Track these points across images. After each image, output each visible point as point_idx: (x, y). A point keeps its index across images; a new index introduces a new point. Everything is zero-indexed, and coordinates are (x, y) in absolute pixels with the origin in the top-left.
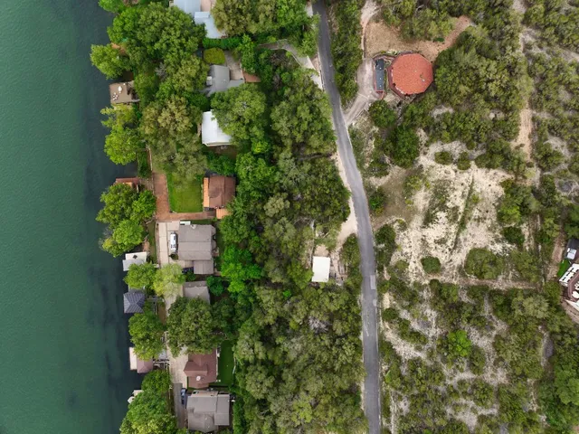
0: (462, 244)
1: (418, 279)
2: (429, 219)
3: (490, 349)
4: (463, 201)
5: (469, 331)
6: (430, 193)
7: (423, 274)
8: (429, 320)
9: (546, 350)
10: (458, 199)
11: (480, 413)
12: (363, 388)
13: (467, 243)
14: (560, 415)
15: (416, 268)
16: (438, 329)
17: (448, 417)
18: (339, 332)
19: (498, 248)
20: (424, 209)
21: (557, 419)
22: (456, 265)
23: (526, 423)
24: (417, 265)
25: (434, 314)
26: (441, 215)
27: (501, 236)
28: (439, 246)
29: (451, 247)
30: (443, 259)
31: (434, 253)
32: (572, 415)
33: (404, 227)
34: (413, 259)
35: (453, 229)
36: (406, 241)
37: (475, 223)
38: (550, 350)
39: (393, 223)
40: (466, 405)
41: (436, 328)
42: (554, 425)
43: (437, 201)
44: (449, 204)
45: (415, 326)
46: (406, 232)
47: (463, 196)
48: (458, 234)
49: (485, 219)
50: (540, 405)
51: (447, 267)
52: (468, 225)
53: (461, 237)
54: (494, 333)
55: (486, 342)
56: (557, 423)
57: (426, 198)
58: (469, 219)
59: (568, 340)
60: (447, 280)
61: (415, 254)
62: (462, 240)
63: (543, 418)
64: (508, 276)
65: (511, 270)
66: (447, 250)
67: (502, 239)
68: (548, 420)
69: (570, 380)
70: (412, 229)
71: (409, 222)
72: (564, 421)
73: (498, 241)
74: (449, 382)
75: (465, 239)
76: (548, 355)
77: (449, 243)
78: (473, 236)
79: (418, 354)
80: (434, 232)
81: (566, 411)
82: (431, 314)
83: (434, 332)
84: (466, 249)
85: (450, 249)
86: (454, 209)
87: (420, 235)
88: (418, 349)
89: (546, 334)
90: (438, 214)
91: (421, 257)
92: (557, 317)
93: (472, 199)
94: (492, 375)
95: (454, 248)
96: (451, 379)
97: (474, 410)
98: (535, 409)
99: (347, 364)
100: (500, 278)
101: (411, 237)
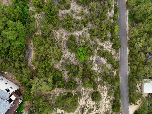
0: (79, 111)
1: (103, 87)
3: (63, 51)
5: (75, 61)
7: (100, 91)
8: (96, 65)
9: (30, 54)
11: (69, 10)
12: (127, 23)
14: (21, 11)
15: (104, 93)
16: (91, 60)
17: (86, 8)
18: (143, 54)
19: (59, 111)
21: (22, 9)
22: (83, 99)
23: (42, 5)
24: (103, 95)
25: (94, 68)
28: (92, 107)
29: (86, 108)
30: (90, 101)
31: (94, 103)
32: (13, 13)
34: (105, 98)
36: (107, 106)
38: (27, 54)
40: (77, 15)
41: (93, 61)
42: (24, 5)
45: (104, 61)
50: (34, 18)
51: (87, 96)
54: (61, 61)
55: (66, 55)
56: (23, 6)
59: (17, 64)
61: (103, 100)
63: (31, 9)
64: (54, 96)
65: (51, 100)
66: (88, 107)
68: (28, 8)
69: (15, 38)
72: (18, 7)
74: (86, 29)
76: (28, 51)
77: (87, 111)
79: (102, 44)
81: (18, 15)
82: (95, 68)
83: (94, 58)
85: (87, 107)
88: (102, 47)
89: (30, 64)
92: (25, 80)
94: (62, 35)
96: (85, 31)
97: (72, 12)
98: (36, 15)
99: (140, 37)
100: (58, 94)
101: (104, 108)
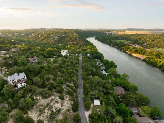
1: (66, 96)
2: (59, 111)
4: (45, 111)
6: (56, 119)
10: (47, 112)
15: (66, 98)
19: (38, 98)
20: (60, 114)
22: (54, 96)
26: (54, 110)
27: (36, 101)
28: (58, 101)
31: (60, 100)
33: (68, 110)
34: (67, 100)
35: (52, 104)
36: (68, 106)
37: (43, 105)
39: (72, 112)
41: (63, 87)
43: (54, 115)
44: (51, 112)
46: (68, 108)
47: (45, 112)
48: (51, 103)
49: (39, 106)
51: (57, 96)
52: (46, 104)
53: (50, 102)
55: (51, 81)
57: (58, 117)
58: (45, 106)
60: (57, 94)
61: (66, 102)
64: (39, 91)
66: (56, 99)
67: (36, 100)
70: (66, 109)
71: (66, 111)
73: (37, 100)
75: (48, 101)
78: (45, 102)
80: (58, 106)
84: (49, 99)
86: (49, 110)
87: (63, 107)
88: (68, 85)
90: (55, 111)
91: (64, 100)
93: (41, 111)
94: (52, 77)
95: (53, 100)
101: (66, 107)
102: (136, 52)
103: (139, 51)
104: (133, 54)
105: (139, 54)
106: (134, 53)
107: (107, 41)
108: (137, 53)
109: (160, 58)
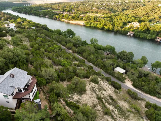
4: (110, 109)
6: (124, 109)
13: (90, 93)
20: (118, 102)
33: (116, 92)
34: (102, 82)
35: (101, 95)
36: (110, 87)
37: (95, 103)
39: (120, 92)
46: (113, 90)
47: (113, 111)
48: (97, 94)
52: (97, 100)
53: (95, 94)
58: (99, 103)
60: (84, 80)
62: (93, 93)
70: (112, 92)
71: (116, 95)
75: (92, 94)
77: (97, 90)
78: (90, 98)
87: (108, 92)
91: (100, 83)
93: (108, 113)
101: (109, 89)
102: (73, 19)
103: (76, 17)
104: (71, 22)
105: (77, 20)
106: (71, 20)
107: (32, 11)
108: (75, 20)
109: (97, 21)
